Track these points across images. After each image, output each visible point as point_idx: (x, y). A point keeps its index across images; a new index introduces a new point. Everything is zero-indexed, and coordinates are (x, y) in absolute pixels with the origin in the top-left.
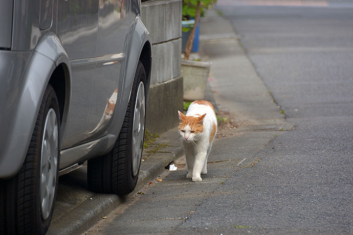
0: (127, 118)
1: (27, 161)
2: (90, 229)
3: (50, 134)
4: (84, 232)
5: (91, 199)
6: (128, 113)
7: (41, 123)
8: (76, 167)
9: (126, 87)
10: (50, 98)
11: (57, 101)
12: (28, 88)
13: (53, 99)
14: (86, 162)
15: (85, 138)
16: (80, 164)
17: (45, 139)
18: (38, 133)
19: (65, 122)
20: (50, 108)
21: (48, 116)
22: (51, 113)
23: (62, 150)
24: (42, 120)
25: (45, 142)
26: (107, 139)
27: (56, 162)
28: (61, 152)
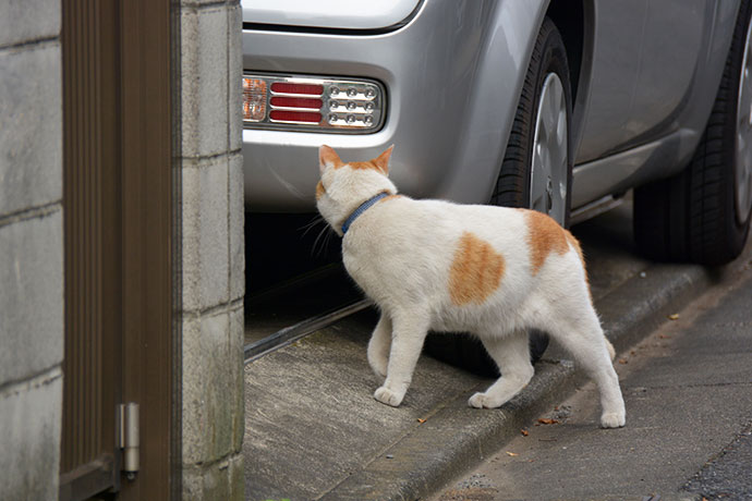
0: (724, 92)
1: (500, 190)
2: (643, 343)
3: (549, 131)
4: (628, 349)
5: (643, 275)
6: (726, 80)
7: (529, 104)
8: (607, 203)
9: (722, 20)
10: (549, 49)
11: (564, 54)
12: (501, 28)
13: (556, 52)
14: (630, 193)
15: (628, 137)
16: (616, 197)
17: (538, 142)
18: (524, 126)
19: (583, 102)
20: (549, 72)
21: (544, 89)
22: (552, 81)
23: (577, 165)
24: (531, 99)
25: (539, 147)
26: (677, 142)
27: (563, 193)
28: (575, 171)
